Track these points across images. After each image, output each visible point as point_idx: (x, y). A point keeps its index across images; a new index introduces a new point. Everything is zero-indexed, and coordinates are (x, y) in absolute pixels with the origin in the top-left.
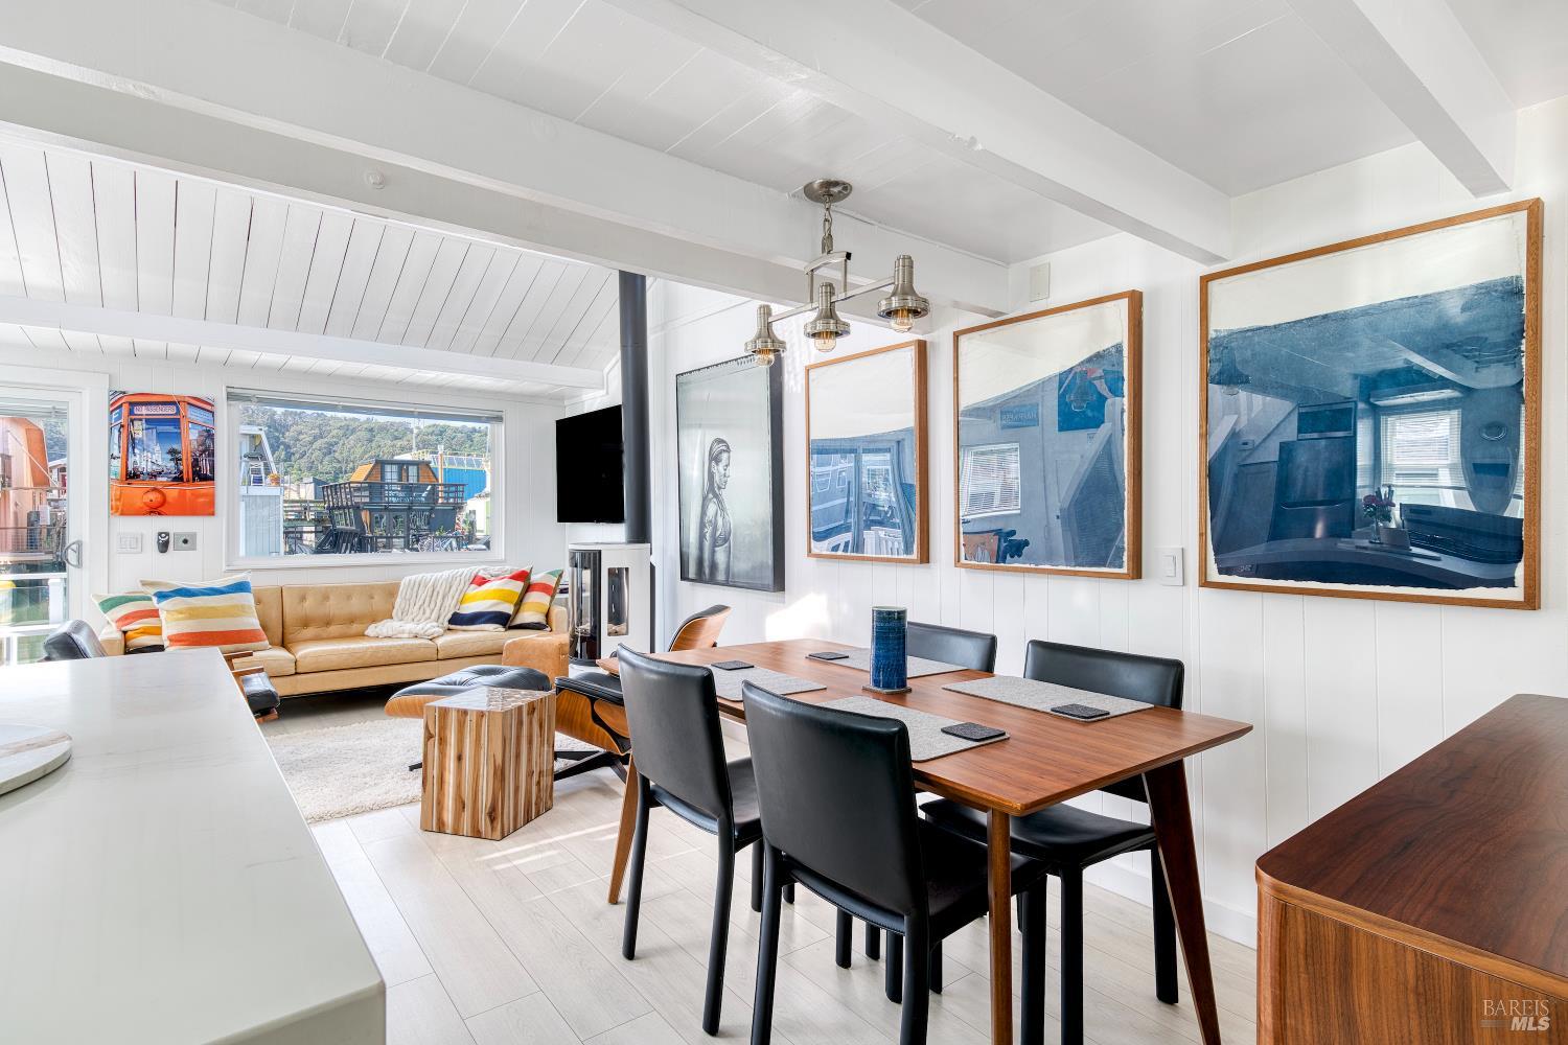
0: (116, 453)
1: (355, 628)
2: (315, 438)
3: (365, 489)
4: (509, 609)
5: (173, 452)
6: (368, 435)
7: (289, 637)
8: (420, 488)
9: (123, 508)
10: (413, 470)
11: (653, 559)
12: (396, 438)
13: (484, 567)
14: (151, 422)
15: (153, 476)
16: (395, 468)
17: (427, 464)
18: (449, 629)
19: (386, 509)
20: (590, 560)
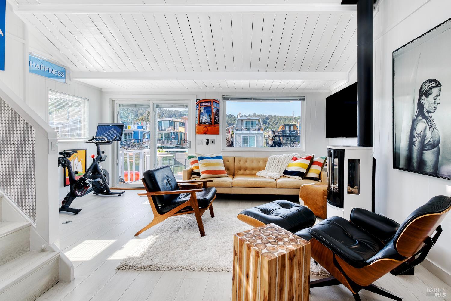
0: (197, 117)
1: (254, 172)
2: (274, 121)
3: (281, 132)
4: (304, 171)
5: (210, 116)
6: (285, 120)
7: (236, 173)
8: (294, 131)
9: (199, 132)
10: (292, 127)
11: (374, 155)
12: (291, 120)
13: (297, 154)
14: (205, 108)
15: (205, 123)
16: (288, 126)
17: (295, 125)
18: (283, 176)
19: (286, 136)
20: (339, 154)
